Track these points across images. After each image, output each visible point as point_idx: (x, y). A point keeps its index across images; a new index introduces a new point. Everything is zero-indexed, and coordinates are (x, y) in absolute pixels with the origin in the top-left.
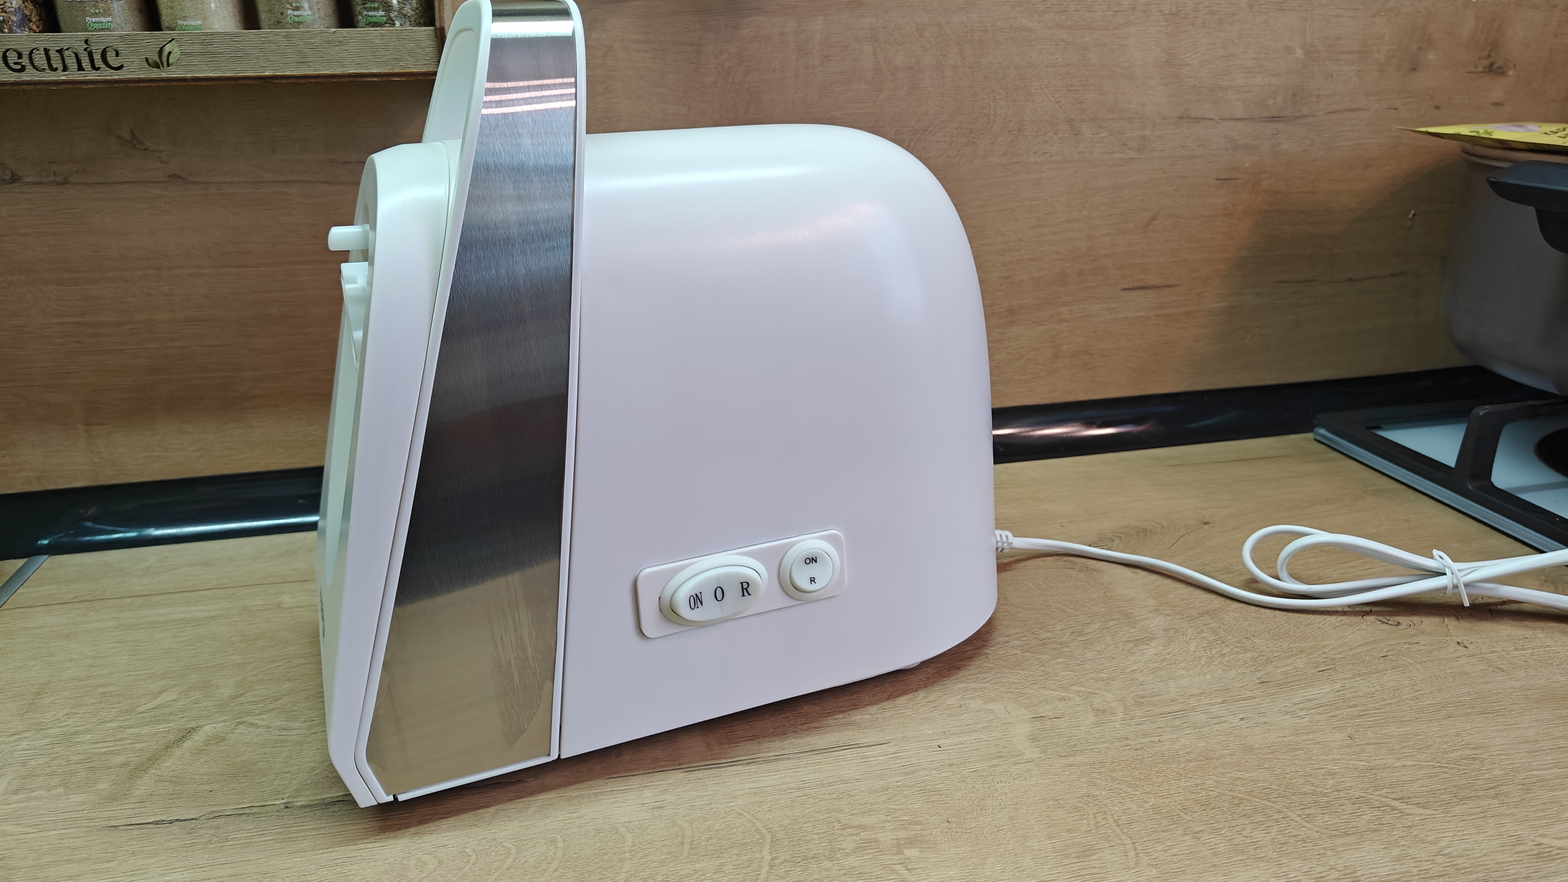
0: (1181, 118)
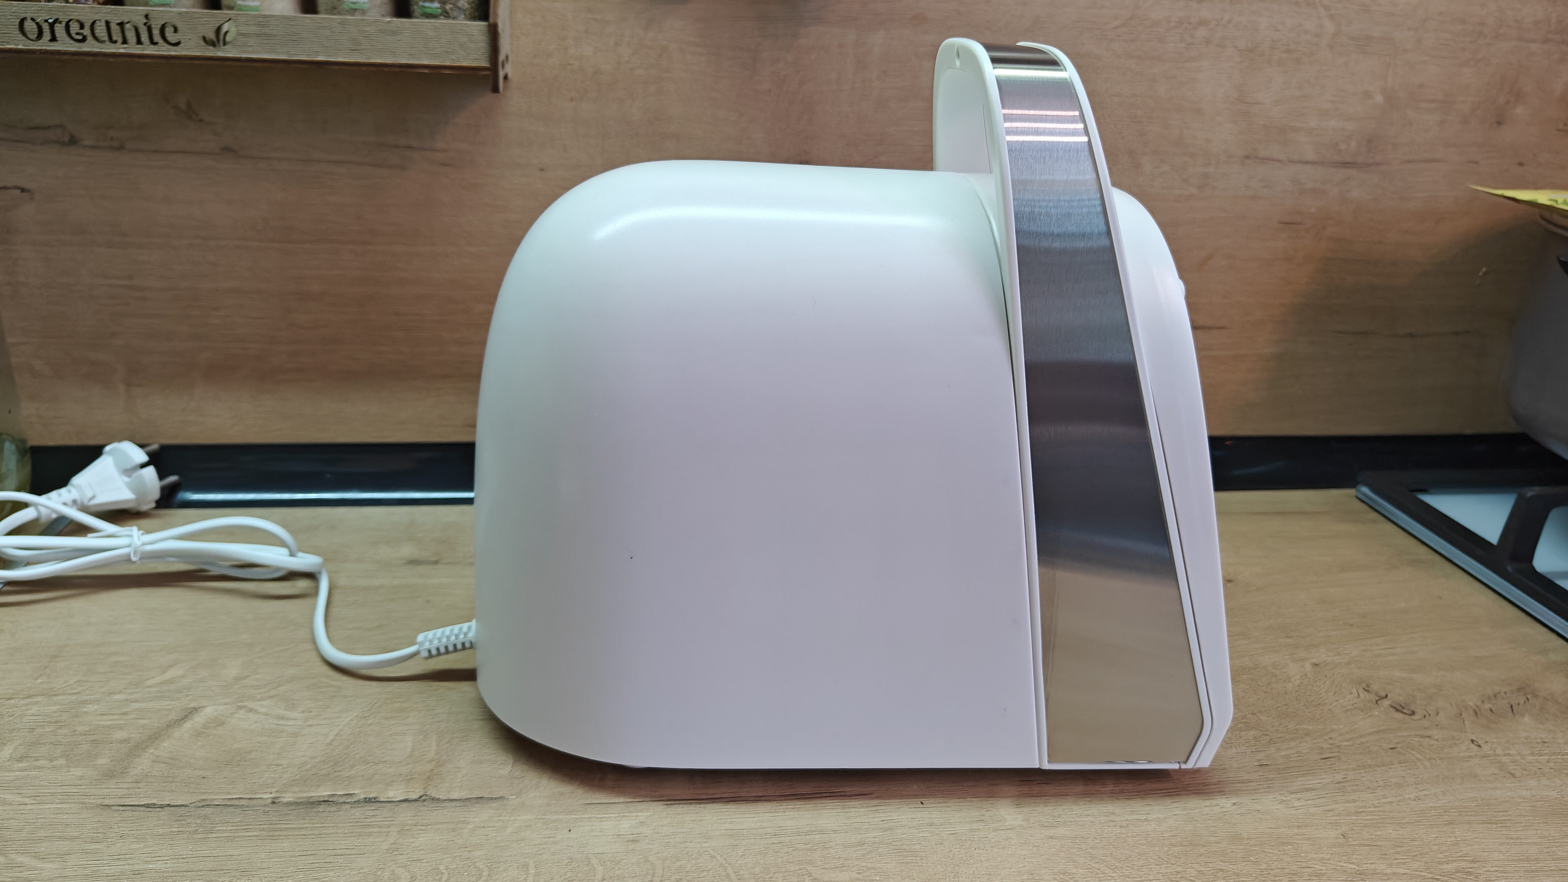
0: (1248, 157)
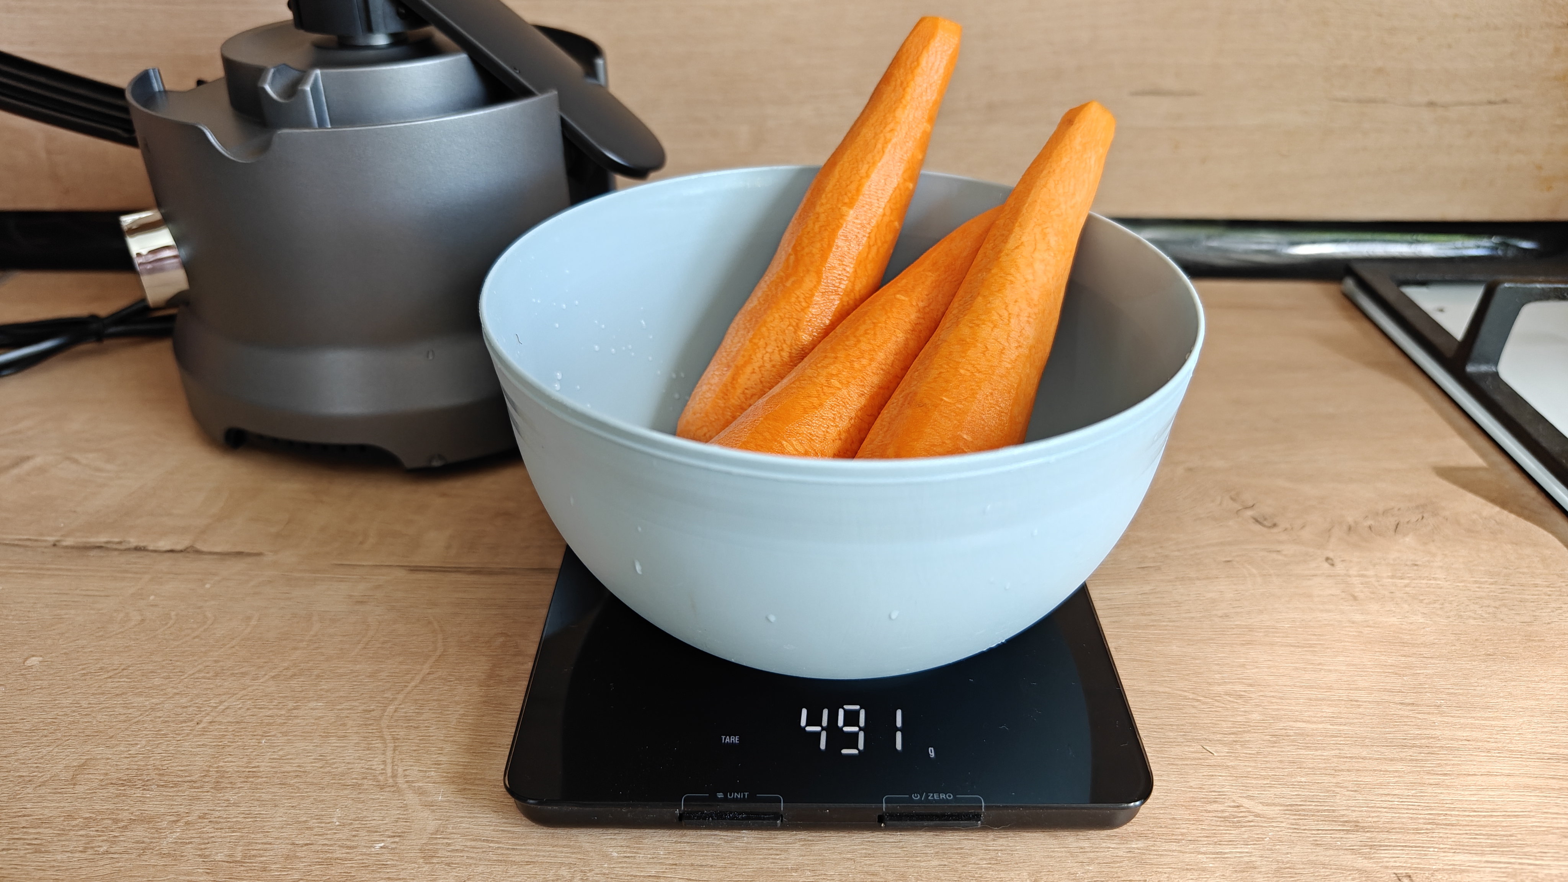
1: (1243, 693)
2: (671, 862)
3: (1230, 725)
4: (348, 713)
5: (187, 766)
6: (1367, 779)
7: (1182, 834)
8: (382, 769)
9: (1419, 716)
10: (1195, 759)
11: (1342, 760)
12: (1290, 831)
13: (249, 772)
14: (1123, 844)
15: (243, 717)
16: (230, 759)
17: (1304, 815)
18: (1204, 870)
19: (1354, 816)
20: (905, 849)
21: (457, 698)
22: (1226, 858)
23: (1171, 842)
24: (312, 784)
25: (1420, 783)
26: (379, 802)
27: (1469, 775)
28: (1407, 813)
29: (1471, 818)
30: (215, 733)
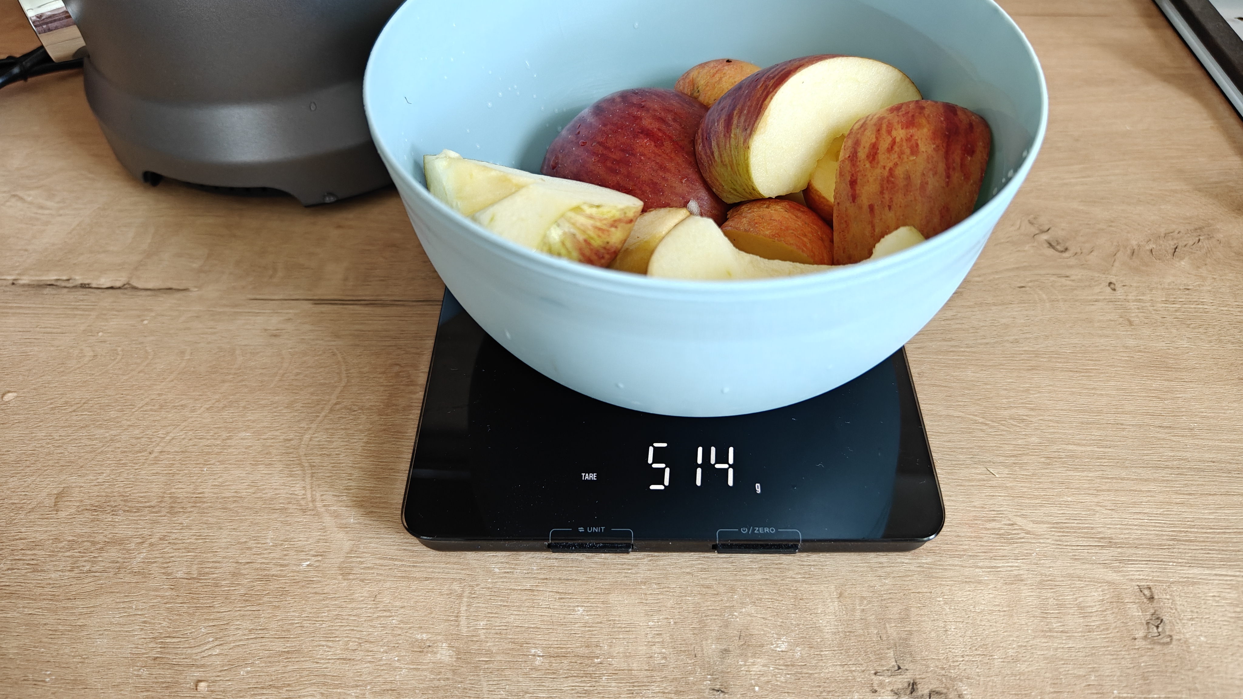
1: (1025, 417)
2: (542, 576)
3: (1011, 447)
4: (272, 443)
5: (146, 492)
6: (1123, 499)
7: (964, 550)
8: (304, 494)
9: (1174, 438)
10: (980, 480)
11: (1104, 480)
12: (1054, 547)
13: (196, 497)
14: (915, 559)
15: (186, 447)
16: (180, 486)
17: (1068, 532)
18: (980, 582)
19: (1108, 533)
20: (734, 564)
21: (361, 427)
22: (999, 571)
23: (955, 557)
24: (248, 508)
25: (1168, 502)
26: (303, 525)
27: (1210, 495)
28: (1154, 530)
29: (1207, 535)
30: (165, 462)
